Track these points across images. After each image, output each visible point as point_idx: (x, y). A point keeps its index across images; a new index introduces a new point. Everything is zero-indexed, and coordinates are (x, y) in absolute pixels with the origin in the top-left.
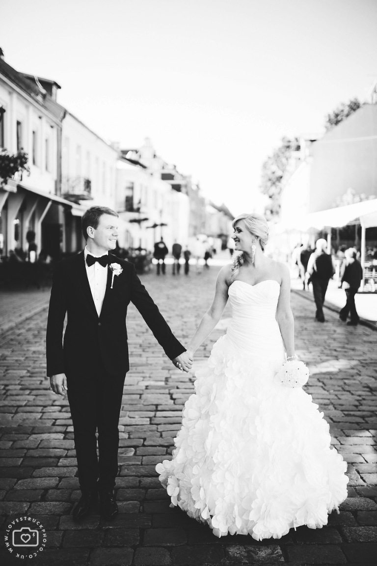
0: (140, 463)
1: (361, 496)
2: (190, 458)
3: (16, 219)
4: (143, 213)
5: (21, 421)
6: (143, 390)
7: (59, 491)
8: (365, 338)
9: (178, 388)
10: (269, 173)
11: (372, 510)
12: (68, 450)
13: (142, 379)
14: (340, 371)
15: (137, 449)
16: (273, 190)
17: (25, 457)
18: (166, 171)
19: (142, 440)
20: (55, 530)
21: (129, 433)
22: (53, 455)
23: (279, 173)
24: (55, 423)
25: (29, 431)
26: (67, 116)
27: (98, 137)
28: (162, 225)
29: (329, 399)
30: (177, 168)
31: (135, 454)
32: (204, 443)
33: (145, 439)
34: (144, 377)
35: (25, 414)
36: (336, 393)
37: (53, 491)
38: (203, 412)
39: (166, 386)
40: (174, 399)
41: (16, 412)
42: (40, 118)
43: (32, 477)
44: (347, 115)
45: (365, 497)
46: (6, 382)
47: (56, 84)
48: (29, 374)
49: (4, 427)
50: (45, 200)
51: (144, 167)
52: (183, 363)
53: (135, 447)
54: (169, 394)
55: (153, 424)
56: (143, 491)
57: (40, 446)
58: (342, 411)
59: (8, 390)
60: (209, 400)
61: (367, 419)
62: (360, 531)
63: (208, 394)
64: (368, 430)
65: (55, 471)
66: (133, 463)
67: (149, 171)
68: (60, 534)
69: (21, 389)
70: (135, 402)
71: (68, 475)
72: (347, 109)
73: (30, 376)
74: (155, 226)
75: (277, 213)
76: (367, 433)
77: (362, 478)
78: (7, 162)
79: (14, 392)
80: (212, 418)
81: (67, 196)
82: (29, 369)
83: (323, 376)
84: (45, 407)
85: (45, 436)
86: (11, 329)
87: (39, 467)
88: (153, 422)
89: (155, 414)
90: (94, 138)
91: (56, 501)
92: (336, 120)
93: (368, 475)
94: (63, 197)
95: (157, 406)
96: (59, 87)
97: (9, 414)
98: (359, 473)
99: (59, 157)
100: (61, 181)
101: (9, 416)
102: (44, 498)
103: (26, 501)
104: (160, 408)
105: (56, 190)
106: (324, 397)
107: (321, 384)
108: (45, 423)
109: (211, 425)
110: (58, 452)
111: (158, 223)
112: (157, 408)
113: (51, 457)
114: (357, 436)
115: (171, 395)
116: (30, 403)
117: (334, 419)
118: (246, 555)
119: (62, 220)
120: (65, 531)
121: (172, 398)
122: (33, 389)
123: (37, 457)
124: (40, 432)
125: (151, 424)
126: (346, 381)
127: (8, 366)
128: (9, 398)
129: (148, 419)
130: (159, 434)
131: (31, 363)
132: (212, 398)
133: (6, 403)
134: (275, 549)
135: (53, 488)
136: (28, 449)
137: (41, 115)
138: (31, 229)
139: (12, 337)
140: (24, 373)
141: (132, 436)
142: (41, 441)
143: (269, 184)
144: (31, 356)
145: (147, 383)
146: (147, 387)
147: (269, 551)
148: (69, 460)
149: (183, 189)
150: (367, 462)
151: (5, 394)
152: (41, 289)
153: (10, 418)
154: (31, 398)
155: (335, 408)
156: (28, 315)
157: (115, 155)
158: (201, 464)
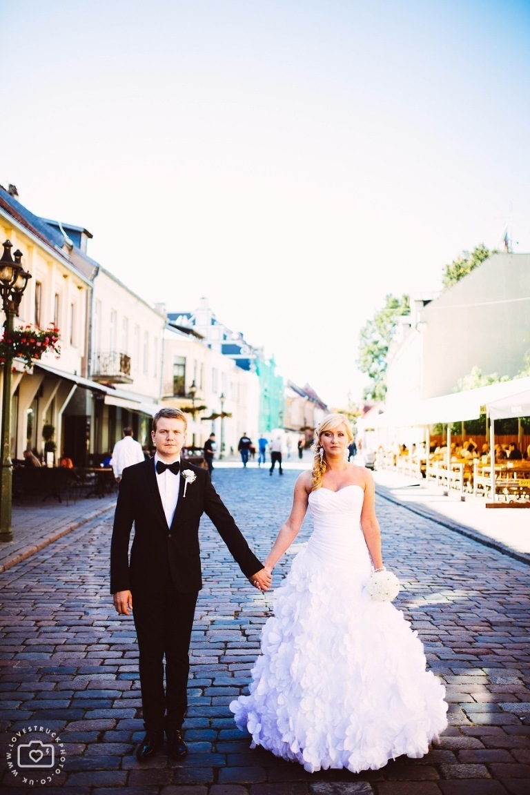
0: (209, 704)
1: (465, 735)
2: (273, 687)
3: (31, 407)
4: (199, 399)
5: (61, 661)
6: (208, 626)
7: (117, 733)
8: (491, 564)
9: (251, 623)
10: (370, 342)
11: (476, 749)
12: (123, 691)
13: (206, 613)
14: (455, 602)
15: (205, 690)
16: (375, 366)
17: (73, 699)
18: (228, 342)
19: (211, 680)
20: (118, 770)
21: (194, 672)
22: (105, 696)
23: (383, 343)
24: (103, 662)
25: (74, 672)
26: (100, 273)
27: (139, 299)
28: (224, 415)
29: (437, 635)
30: (245, 338)
31: (203, 695)
32: (288, 670)
33: (213, 679)
34: (208, 611)
35: (66, 653)
36: (447, 628)
37: (111, 732)
38: (286, 634)
39: (236, 621)
40: (247, 636)
41: (54, 652)
42: (65, 276)
43: (84, 719)
44: (472, 268)
45: (469, 736)
46: (36, 618)
47: (86, 232)
48: (63, 609)
49: (42, 667)
50: (68, 383)
51: (199, 337)
52: (260, 581)
53: (203, 688)
54: (241, 630)
55: (222, 663)
56: (215, 732)
57: (89, 687)
58: (452, 648)
59: (40, 627)
60: (292, 621)
61: (481, 657)
62: (460, 768)
63: (291, 614)
64: (481, 668)
65: (111, 713)
66: (201, 704)
67: (206, 342)
68: (124, 774)
69: (56, 625)
70: (200, 640)
71: (126, 716)
72: (471, 260)
73: (65, 611)
74: (214, 416)
75: (382, 397)
76: (480, 672)
77: (468, 718)
78: (33, 341)
79: (49, 629)
80: (297, 638)
81: (97, 378)
82: (63, 602)
83: (432, 609)
84: (89, 645)
85: (94, 677)
86: (32, 554)
87: (91, 709)
88: (222, 661)
89: (225, 653)
90: (134, 300)
91: (115, 742)
92: (458, 274)
93: (475, 715)
94: (92, 379)
95: (226, 643)
96: (90, 236)
97: (46, 654)
98: (465, 712)
99: (89, 326)
100: (89, 358)
101: (47, 656)
102: (101, 740)
103: (81, 743)
104: (229, 645)
105: (83, 370)
106: (432, 632)
107: (429, 618)
108: (92, 663)
109: (297, 647)
110: (112, 693)
111: (219, 412)
112: (226, 645)
113: (103, 699)
114: (468, 675)
115: (243, 631)
116: (69, 641)
117: (442, 657)
118: (332, 790)
119: (89, 410)
120: (129, 770)
121: (244, 634)
122: (71, 626)
123: (87, 699)
124: (87, 672)
125: (219, 663)
126: (461, 615)
127: (35, 599)
128: (43, 635)
129: (217, 658)
130: (230, 674)
131: (64, 595)
132: (296, 618)
133: (41, 641)
134: (364, 785)
135: (110, 730)
136: (76, 691)
137: (66, 273)
138: (49, 423)
139: (36, 564)
140: (57, 606)
141: (197, 676)
142: (89, 682)
143: (370, 357)
144: (64, 587)
145: (212, 618)
146: (213, 622)
147: (358, 787)
148: (125, 701)
149: (252, 366)
150: (476, 701)
151: (37, 631)
152: (64, 502)
153: (48, 658)
154: (70, 635)
155: (444, 645)
156: (52, 536)
157: (161, 322)
158: (286, 693)
